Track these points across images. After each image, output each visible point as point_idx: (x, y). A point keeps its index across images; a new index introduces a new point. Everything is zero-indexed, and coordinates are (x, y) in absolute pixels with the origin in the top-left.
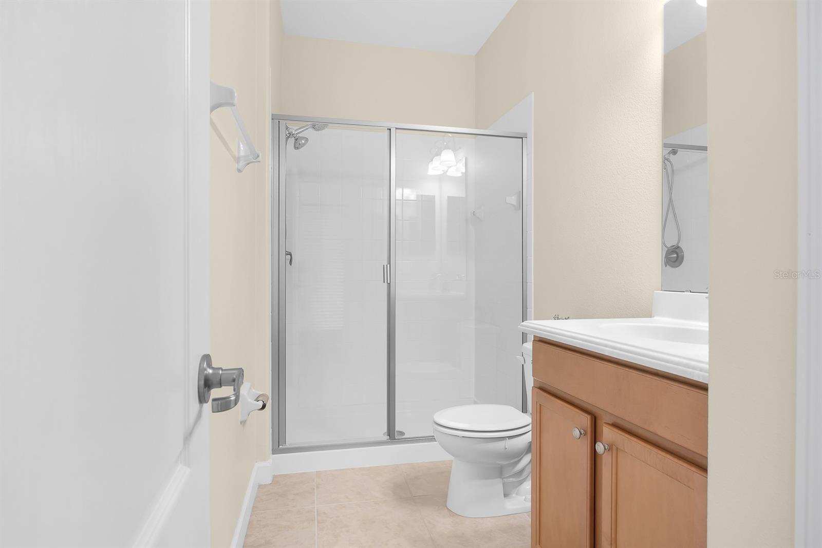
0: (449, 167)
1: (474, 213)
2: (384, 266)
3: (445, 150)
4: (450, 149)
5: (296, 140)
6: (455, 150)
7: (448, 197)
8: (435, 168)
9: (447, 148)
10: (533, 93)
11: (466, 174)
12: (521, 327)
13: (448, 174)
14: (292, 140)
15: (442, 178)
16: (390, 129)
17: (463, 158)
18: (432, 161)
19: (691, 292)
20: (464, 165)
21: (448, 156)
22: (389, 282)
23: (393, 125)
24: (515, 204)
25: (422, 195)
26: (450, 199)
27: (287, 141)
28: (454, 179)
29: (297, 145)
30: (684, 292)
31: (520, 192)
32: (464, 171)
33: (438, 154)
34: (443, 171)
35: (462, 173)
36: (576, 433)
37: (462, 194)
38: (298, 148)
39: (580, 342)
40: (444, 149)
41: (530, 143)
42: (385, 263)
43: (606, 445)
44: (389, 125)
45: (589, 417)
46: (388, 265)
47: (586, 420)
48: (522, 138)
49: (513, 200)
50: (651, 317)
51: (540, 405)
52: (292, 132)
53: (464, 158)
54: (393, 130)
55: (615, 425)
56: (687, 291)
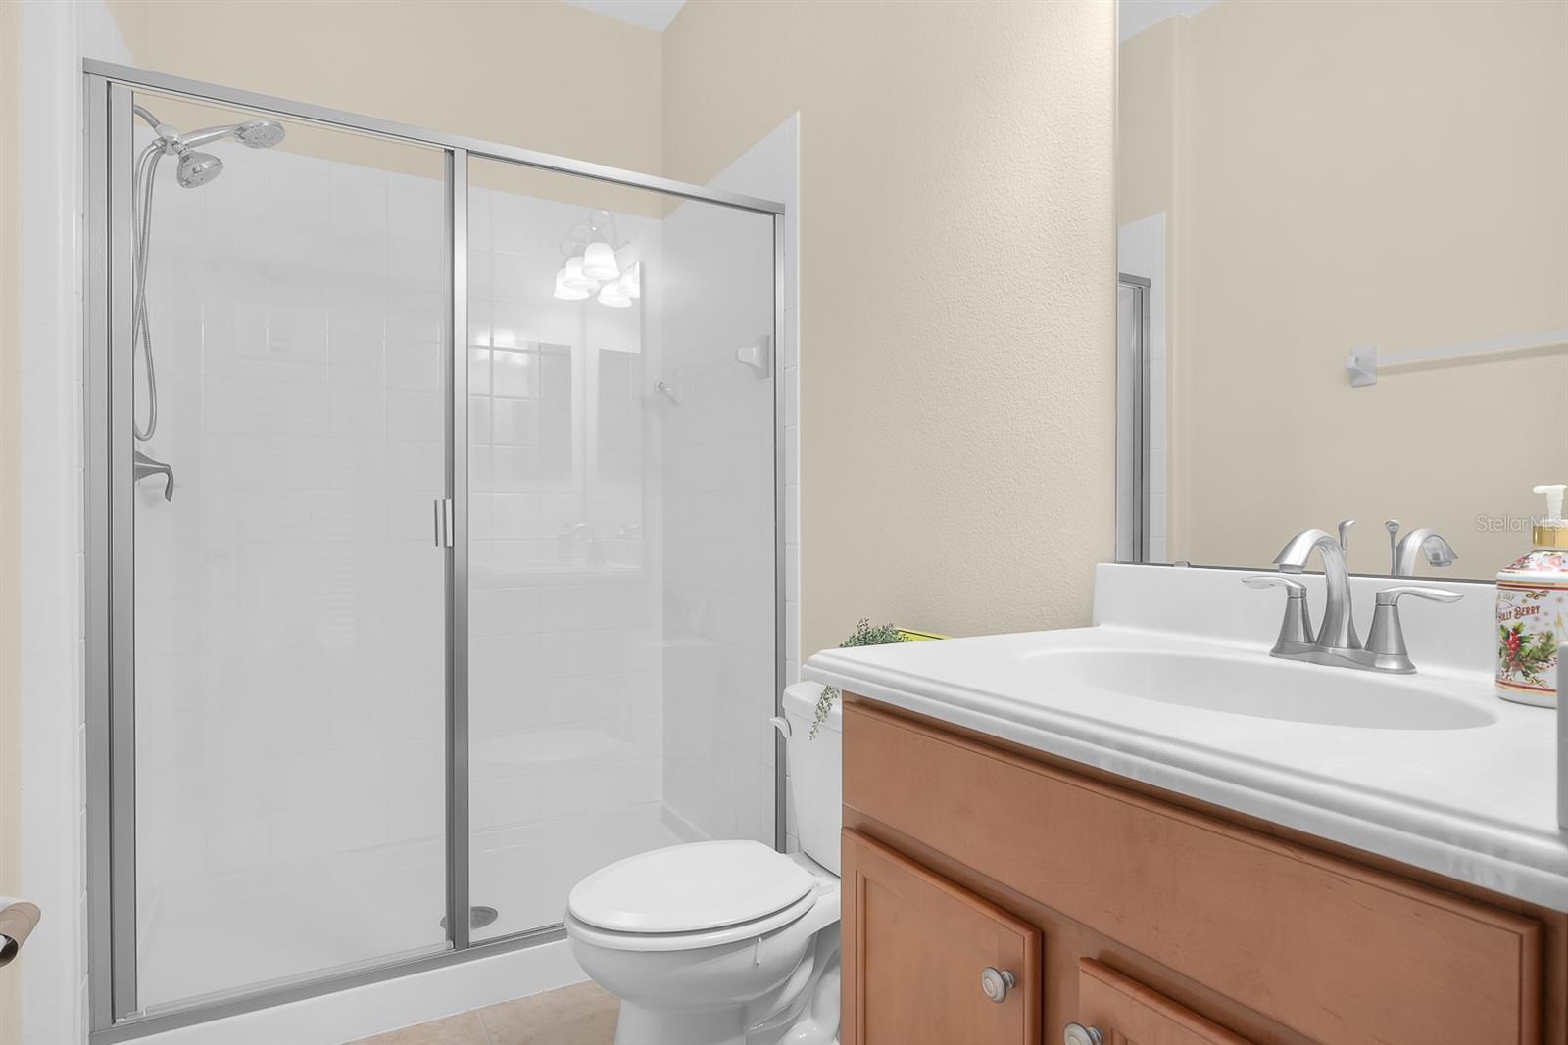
0: (603, 283)
1: (661, 386)
2: (436, 502)
3: (593, 244)
4: (605, 242)
5: (185, 159)
6: (616, 247)
7: (600, 350)
8: (571, 283)
9: (598, 238)
10: (798, 113)
11: (642, 302)
12: (809, 667)
13: (602, 299)
14: (170, 162)
15: (588, 308)
16: (452, 153)
17: (635, 264)
18: (564, 266)
19: (1189, 566)
20: (638, 279)
21: (601, 260)
22: (450, 544)
23: (461, 141)
24: (758, 364)
25: (540, 344)
26: (607, 357)
27: (155, 160)
28: (615, 314)
29: (187, 174)
30: (1172, 565)
31: (768, 337)
32: (636, 293)
33: (580, 252)
34: (589, 291)
35: (632, 299)
36: (993, 983)
37: (633, 347)
38: (188, 183)
39: (1007, 722)
40: (591, 242)
41: (793, 224)
42: (440, 495)
43: (1091, 1030)
44: (452, 141)
45: (1027, 935)
46: (449, 503)
47: (1019, 943)
48: (773, 214)
49: (753, 355)
50: (1090, 625)
51: (865, 879)
52: (173, 138)
53: (638, 267)
54: (460, 156)
55: (1111, 966)
56: (1179, 564)
